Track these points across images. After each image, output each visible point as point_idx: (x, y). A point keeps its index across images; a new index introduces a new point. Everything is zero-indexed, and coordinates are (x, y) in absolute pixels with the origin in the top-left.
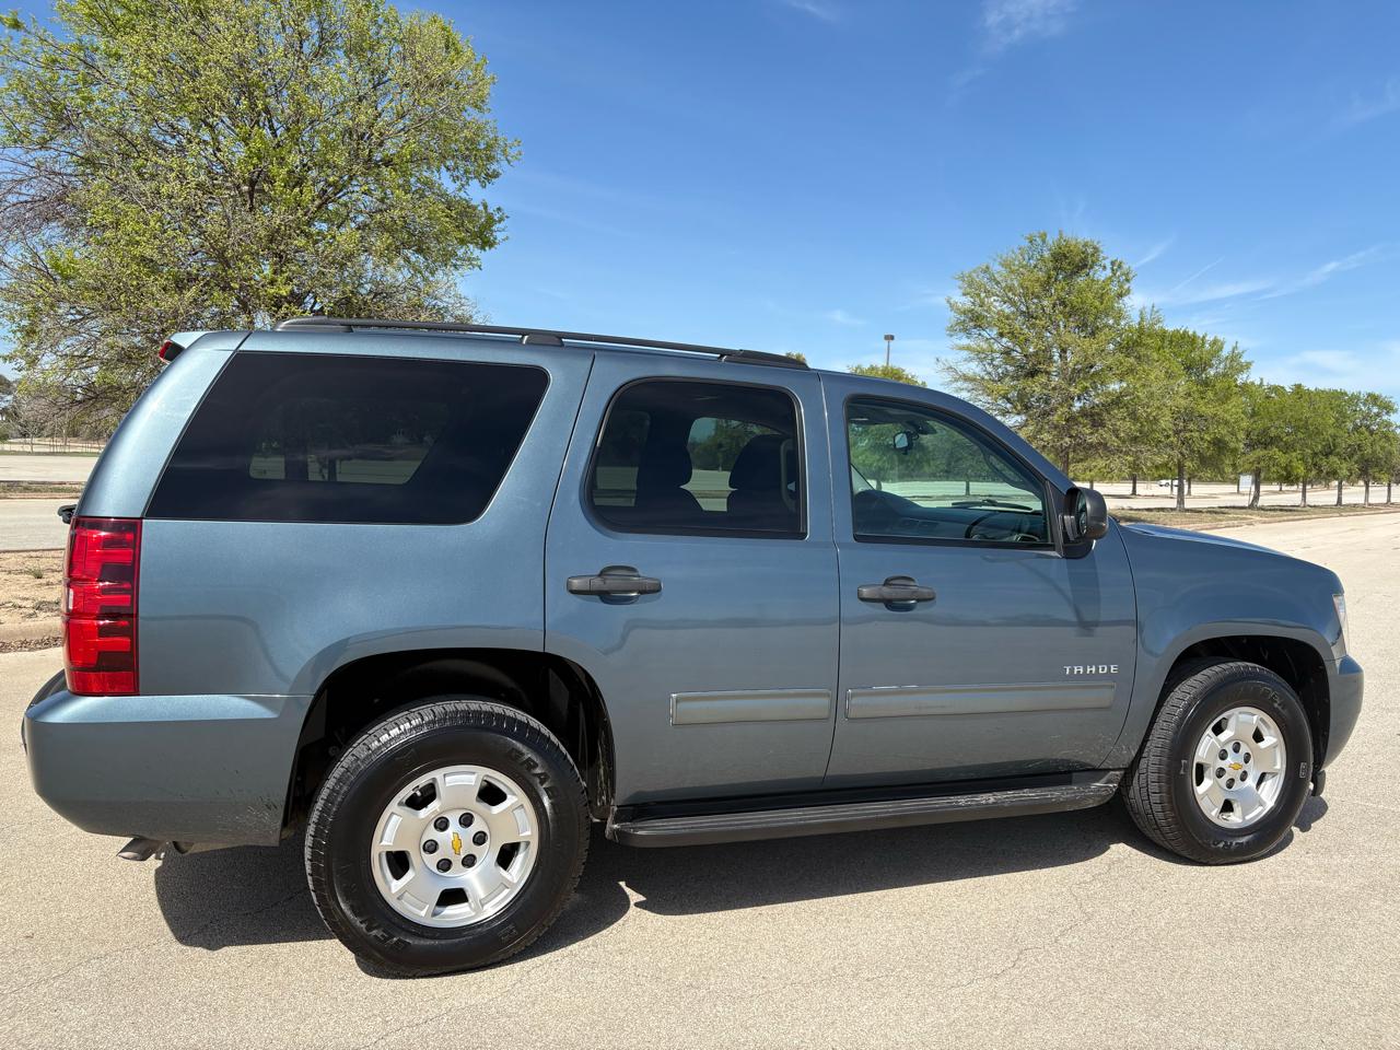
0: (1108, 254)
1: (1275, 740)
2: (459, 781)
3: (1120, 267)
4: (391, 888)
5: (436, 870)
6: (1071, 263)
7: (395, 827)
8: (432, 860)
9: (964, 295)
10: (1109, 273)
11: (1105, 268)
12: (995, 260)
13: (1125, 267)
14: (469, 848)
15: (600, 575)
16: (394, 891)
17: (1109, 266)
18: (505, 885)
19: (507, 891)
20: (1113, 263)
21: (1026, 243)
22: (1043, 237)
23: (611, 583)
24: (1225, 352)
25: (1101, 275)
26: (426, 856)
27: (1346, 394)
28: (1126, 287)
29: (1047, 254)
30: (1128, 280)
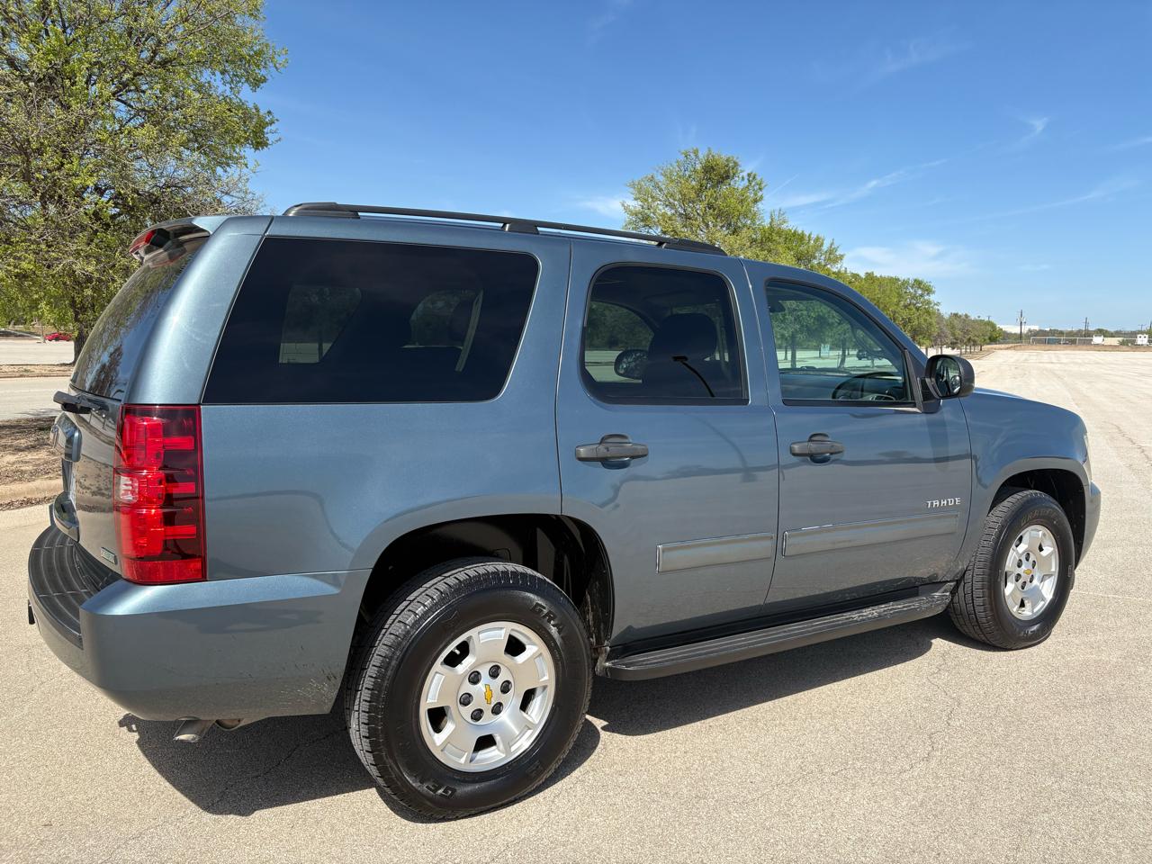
0: (746, 169)
1: (1052, 549)
2: (488, 637)
3: (754, 178)
4: (436, 741)
5: (470, 720)
6: (717, 174)
7: (438, 686)
8: (467, 711)
9: (636, 199)
10: (746, 183)
11: (743, 178)
12: (657, 171)
13: (758, 179)
14: (497, 697)
15: (601, 443)
16: (438, 744)
17: (746, 178)
18: (528, 726)
19: (530, 732)
20: (749, 175)
21: (682, 158)
22: (696, 153)
23: (614, 450)
24: (825, 248)
25: (739, 183)
26: (462, 708)
27: (898, 280)
28: (760, 194)
29: (699, 167)
30: (760, 189)
